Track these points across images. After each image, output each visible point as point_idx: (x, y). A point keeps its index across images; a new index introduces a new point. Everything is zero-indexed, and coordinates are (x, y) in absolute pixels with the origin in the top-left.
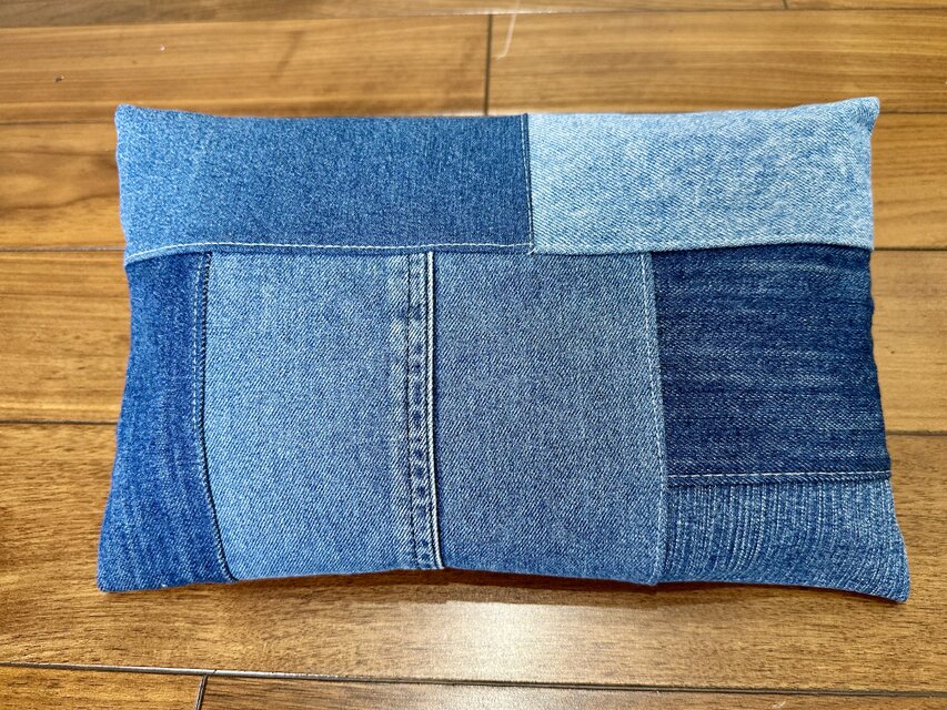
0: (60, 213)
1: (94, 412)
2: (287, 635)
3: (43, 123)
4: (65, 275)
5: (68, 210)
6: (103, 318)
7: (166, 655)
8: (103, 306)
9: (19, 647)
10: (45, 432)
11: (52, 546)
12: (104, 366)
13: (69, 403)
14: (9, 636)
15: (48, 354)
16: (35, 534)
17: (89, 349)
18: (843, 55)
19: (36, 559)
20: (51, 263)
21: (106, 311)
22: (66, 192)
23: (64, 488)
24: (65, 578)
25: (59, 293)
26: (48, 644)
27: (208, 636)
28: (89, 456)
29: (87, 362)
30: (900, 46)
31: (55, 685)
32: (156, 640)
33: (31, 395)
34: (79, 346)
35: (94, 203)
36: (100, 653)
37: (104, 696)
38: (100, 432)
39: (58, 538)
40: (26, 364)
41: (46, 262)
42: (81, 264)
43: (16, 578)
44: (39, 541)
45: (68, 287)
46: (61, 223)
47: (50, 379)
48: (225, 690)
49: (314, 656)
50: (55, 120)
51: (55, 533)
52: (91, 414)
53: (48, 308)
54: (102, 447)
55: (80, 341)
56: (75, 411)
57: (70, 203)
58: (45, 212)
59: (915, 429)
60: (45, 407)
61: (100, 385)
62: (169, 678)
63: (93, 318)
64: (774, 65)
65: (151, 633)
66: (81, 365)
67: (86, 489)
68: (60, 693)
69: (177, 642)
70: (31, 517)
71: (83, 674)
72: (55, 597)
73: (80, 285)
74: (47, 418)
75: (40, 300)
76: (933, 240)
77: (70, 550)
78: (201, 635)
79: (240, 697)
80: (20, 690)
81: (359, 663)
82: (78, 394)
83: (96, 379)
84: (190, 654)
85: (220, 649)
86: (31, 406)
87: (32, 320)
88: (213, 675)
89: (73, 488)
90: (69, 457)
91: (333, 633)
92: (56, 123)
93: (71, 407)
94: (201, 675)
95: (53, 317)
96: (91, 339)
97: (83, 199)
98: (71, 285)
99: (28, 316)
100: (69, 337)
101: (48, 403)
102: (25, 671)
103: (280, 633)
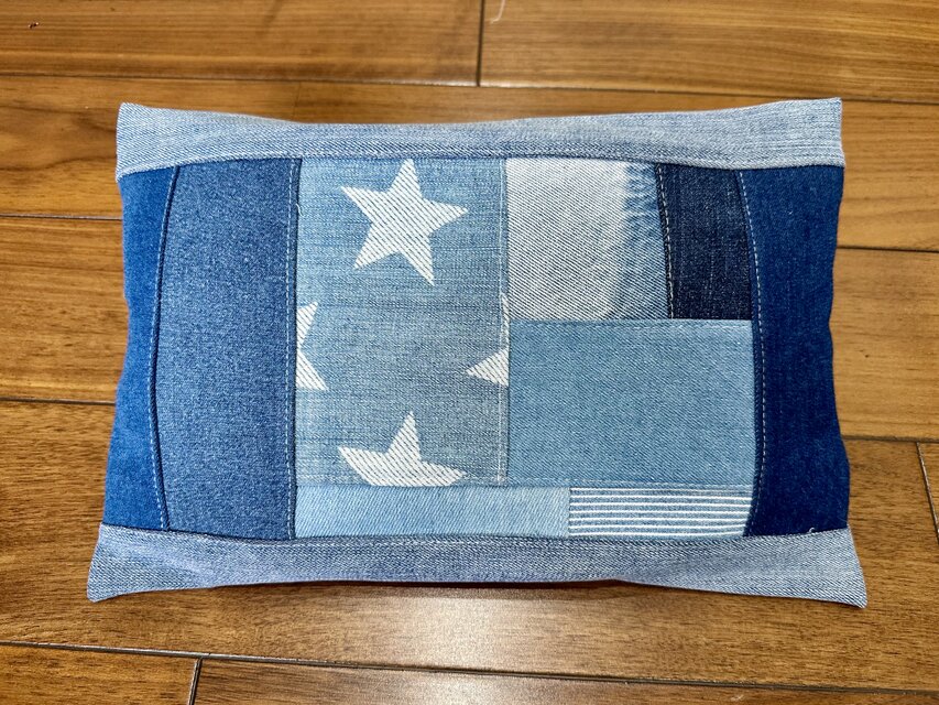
0: (41, 176)
1: (84, 391)
2: (278, 621)
3: (19, 75)
4: (48, 245)
5: (49, 173)
6: (90, 293)
7: (162, 638)
8: (90, 280)
9: (19, 627)
10: (35, 410)
11: (47, 528)
12: (92, 344)
13: (58, 381)
14: (8, 615)
15: (35, 329)
16: (30, 515)
17: (75, 325)
18: (842, 36)
19: (30, 539)
20: (34, 231)
21: (92, 284)
22: (46, 154)
23: (56, 469)
24: (61, 559)
25: (44, 264)
26: (47, 624)
27: (202, 620)
28: (80, 437)
29: (75, 340)
30: (899, 28)
31: (55, 665)
32: (152, 623)
33: (19, 372)
34: (65, 322)
35: (76, 166)
36: (97, 634)
37: (103, 676)
38: (90, 412)
39: (52, 520)
40: (12, 339)
41: (28, 230)
42: (63, 233)
43: (12, 558)
44: (34, 522)
45: (52, 258)
46: (42, 188)
47: (37, 355)
48: (219, 672)
49: (304, 642)
50: (31, 71)
51: (49, 515)
52: (80, 394)
53: (32, 279)
54: (93, 428)
55: (66, 316)
56: (64, 390)
57: (51, 166)
58: (25, 175)
59: (882, 434)
60: (34, 385)
61: (88, 363)
62: (165, 660)
63: (79, 292)
64: (772, 44)
65: (146, 616)
66: (69, 342)
67: (78, 471)
68: (60, 672)
69: (172, 626)
70: (25, 497)
71: (82, 655)
72: (52, 579)
73: (64, 256)
74: (36, 397)
75: (24, 271)
76: (914, 240)
77: (66, 531)
78: (196, 619)
79: (233, 679)
80: (21, 668)
81: (347, 649)
82: (67, 372)
83: (84, 357)
84: (185, 638)
85: (213, 633)
86: (19, 383)
87: (16, 292)
88: (206, 658)
89: (65, 469)
90: (59, 437)
91: (322, 620)
92: (33, 75)
93: (60, 386)
94: (195, 657)
95: (37, 289)
96: (77, 314)
97: (64, 162)
98: (56, 256)
99: (12, 288)
100: (56, 311)
101: (37, 380)
102: (25, 650)
103: (271, 619)
